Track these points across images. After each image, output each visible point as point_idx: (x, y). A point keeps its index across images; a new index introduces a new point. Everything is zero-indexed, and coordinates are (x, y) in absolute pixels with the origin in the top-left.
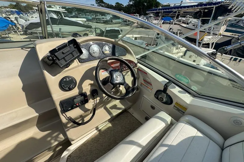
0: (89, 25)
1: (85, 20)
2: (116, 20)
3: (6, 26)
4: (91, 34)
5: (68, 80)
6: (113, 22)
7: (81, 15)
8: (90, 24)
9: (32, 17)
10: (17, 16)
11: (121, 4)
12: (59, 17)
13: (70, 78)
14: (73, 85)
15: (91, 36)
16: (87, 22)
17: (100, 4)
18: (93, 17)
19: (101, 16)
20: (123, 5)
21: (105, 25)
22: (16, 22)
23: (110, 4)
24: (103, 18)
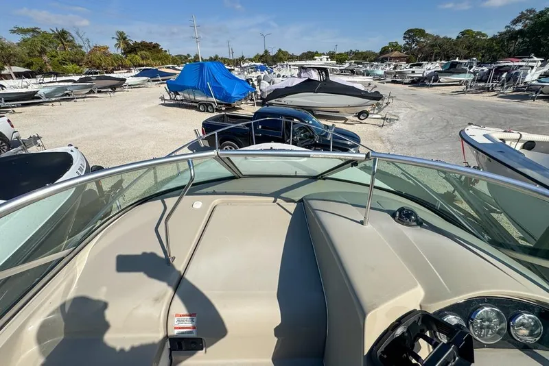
0: (374, 90)
2: (449, 76)
3: (244, 94)
4: (376, 111)
6: (440, 82)
7: (361, 66)
8: (379, 87)
9: (279, 76)
10: (259, 73)
11: (479, 33)
12: (323, 76)
15: (374, 116)
16: (373, 85)
17: (413, 40)
18: (388, 69)
19: (410, 68)
20: (484, 35)
22: (256, 83)
23: (442, 37)
24: (413, 72)
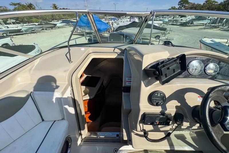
0: (163, 27)
1: (161, 22)
2: (198, 21)
3: (106, 29)
4: (164, 36)
5: (159, 95)
7: (158, 18)
8: (166, 26)
9: (121, 22)
10: (113, 21)
12: (140, 20)
13: (162, 94)
14: (161, 102)
15: (163, 38)
16: (163, 25)
17: (183, 5)
18: (170, 19)
19: (180, 18)
20: (216, 2)
21: (182, 27)
22: (111, 25)
23: (196, 4)
24: (182, 20)
